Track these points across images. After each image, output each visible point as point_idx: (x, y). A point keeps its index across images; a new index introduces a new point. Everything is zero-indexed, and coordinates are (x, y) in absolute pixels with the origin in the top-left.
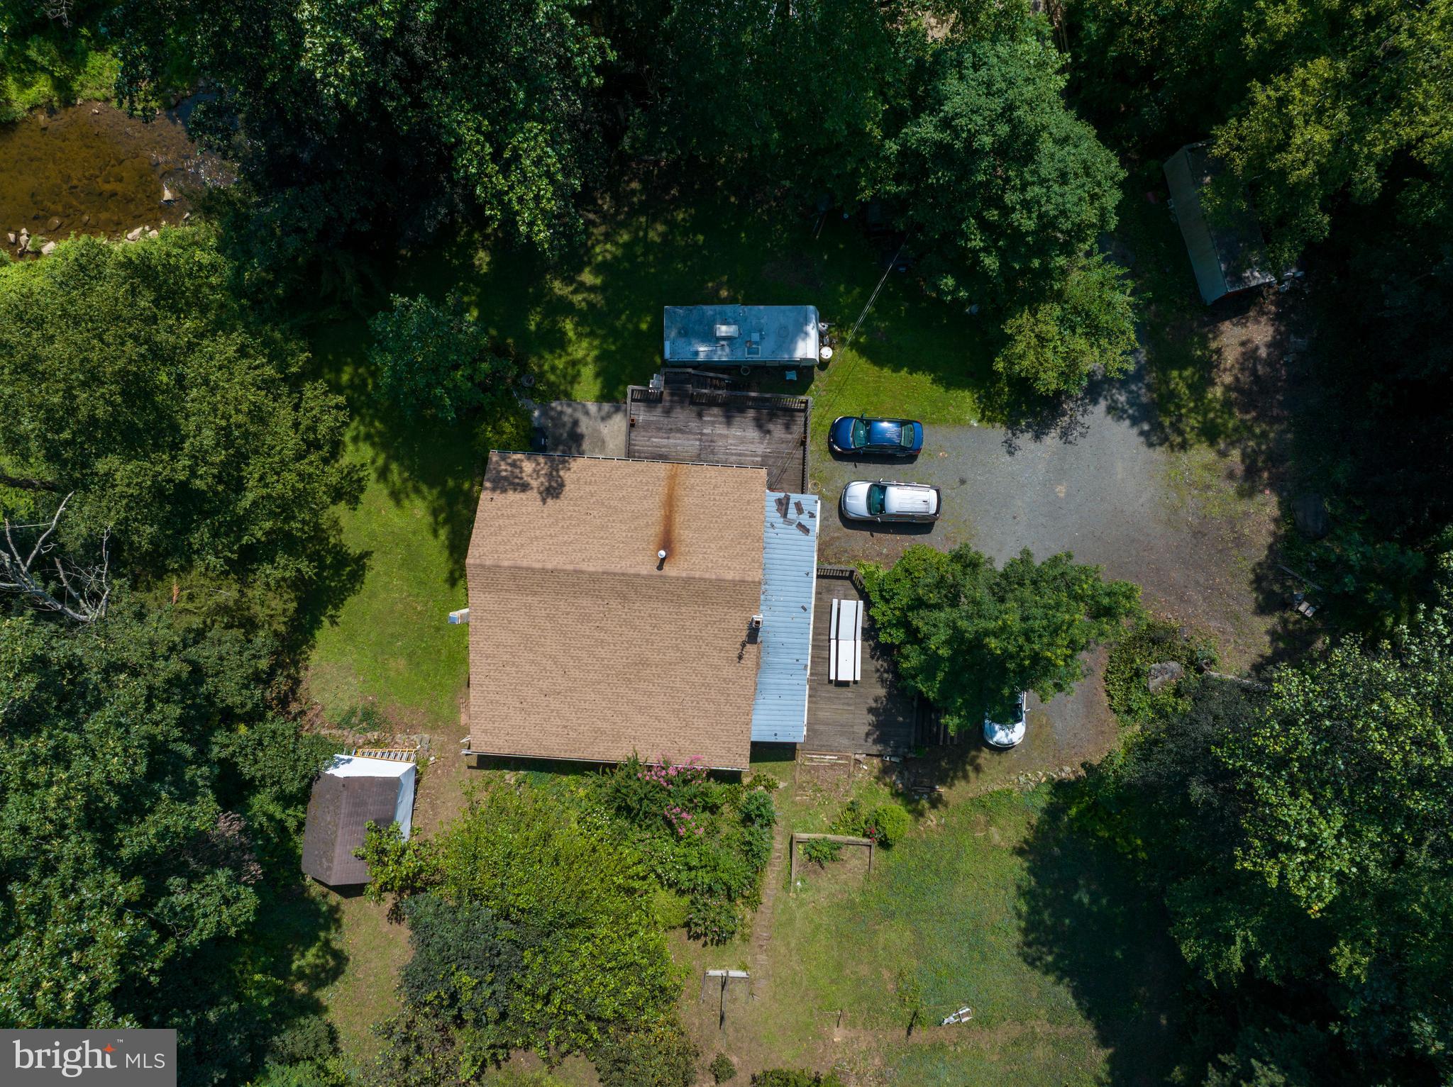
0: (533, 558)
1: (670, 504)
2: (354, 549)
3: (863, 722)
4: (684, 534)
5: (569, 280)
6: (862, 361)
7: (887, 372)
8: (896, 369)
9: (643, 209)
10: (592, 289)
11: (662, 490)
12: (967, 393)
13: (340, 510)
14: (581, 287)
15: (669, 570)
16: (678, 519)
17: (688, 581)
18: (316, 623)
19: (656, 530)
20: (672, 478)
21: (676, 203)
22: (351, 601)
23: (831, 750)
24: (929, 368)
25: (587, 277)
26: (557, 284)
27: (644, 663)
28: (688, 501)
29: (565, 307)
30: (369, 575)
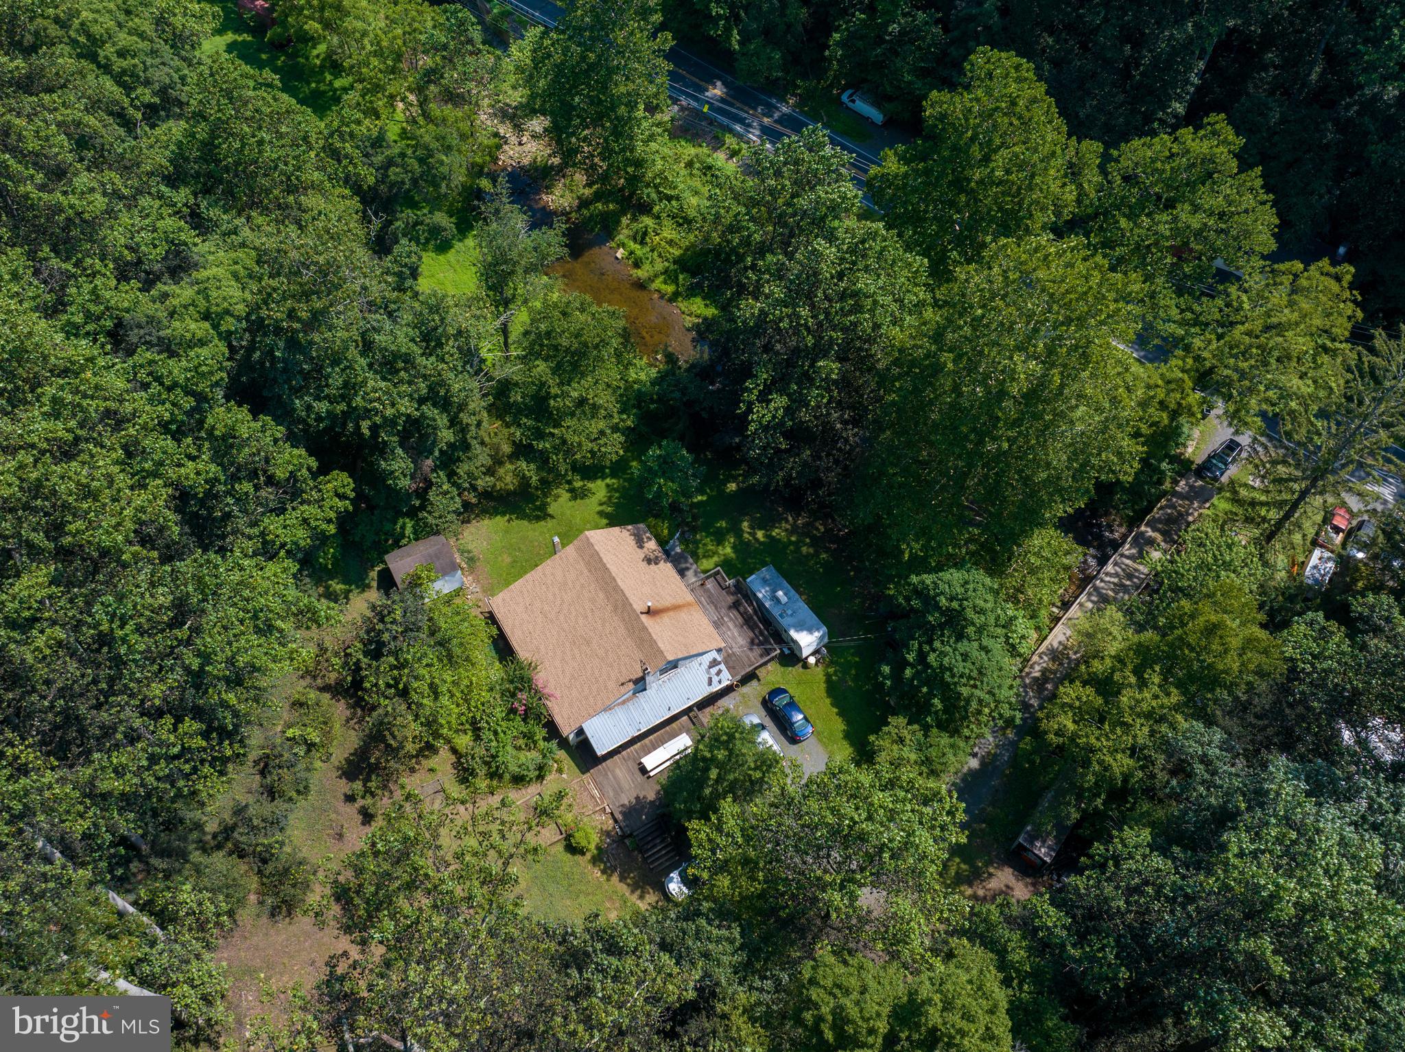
0: (607, 559)
1: (676, 608)
2: (550, 510)
3: (627, 799)
4: (666, 618)
5: (752, 527)
6: (823, 686)
7: (828, 701)
8: (833, 705)
9: (813, 538)
10: (757, 540)
11: (680, 602)
12: (851, 750)
13: (566, 496)
14: (753, 535)
15: (644, 618)
16: (671, 613)
17: (645, 629)
18: (503, 514)
19: (659, 605)
20: (689, 604)
21: (827, 550)
22: (525, 523)
23: (601, 790)
24: (848, 722)
25: (760, 534)
26: (745, 524)
27: (588, 643)
28: (683, 615)
29: (738, 533)
30: (542, 523)
